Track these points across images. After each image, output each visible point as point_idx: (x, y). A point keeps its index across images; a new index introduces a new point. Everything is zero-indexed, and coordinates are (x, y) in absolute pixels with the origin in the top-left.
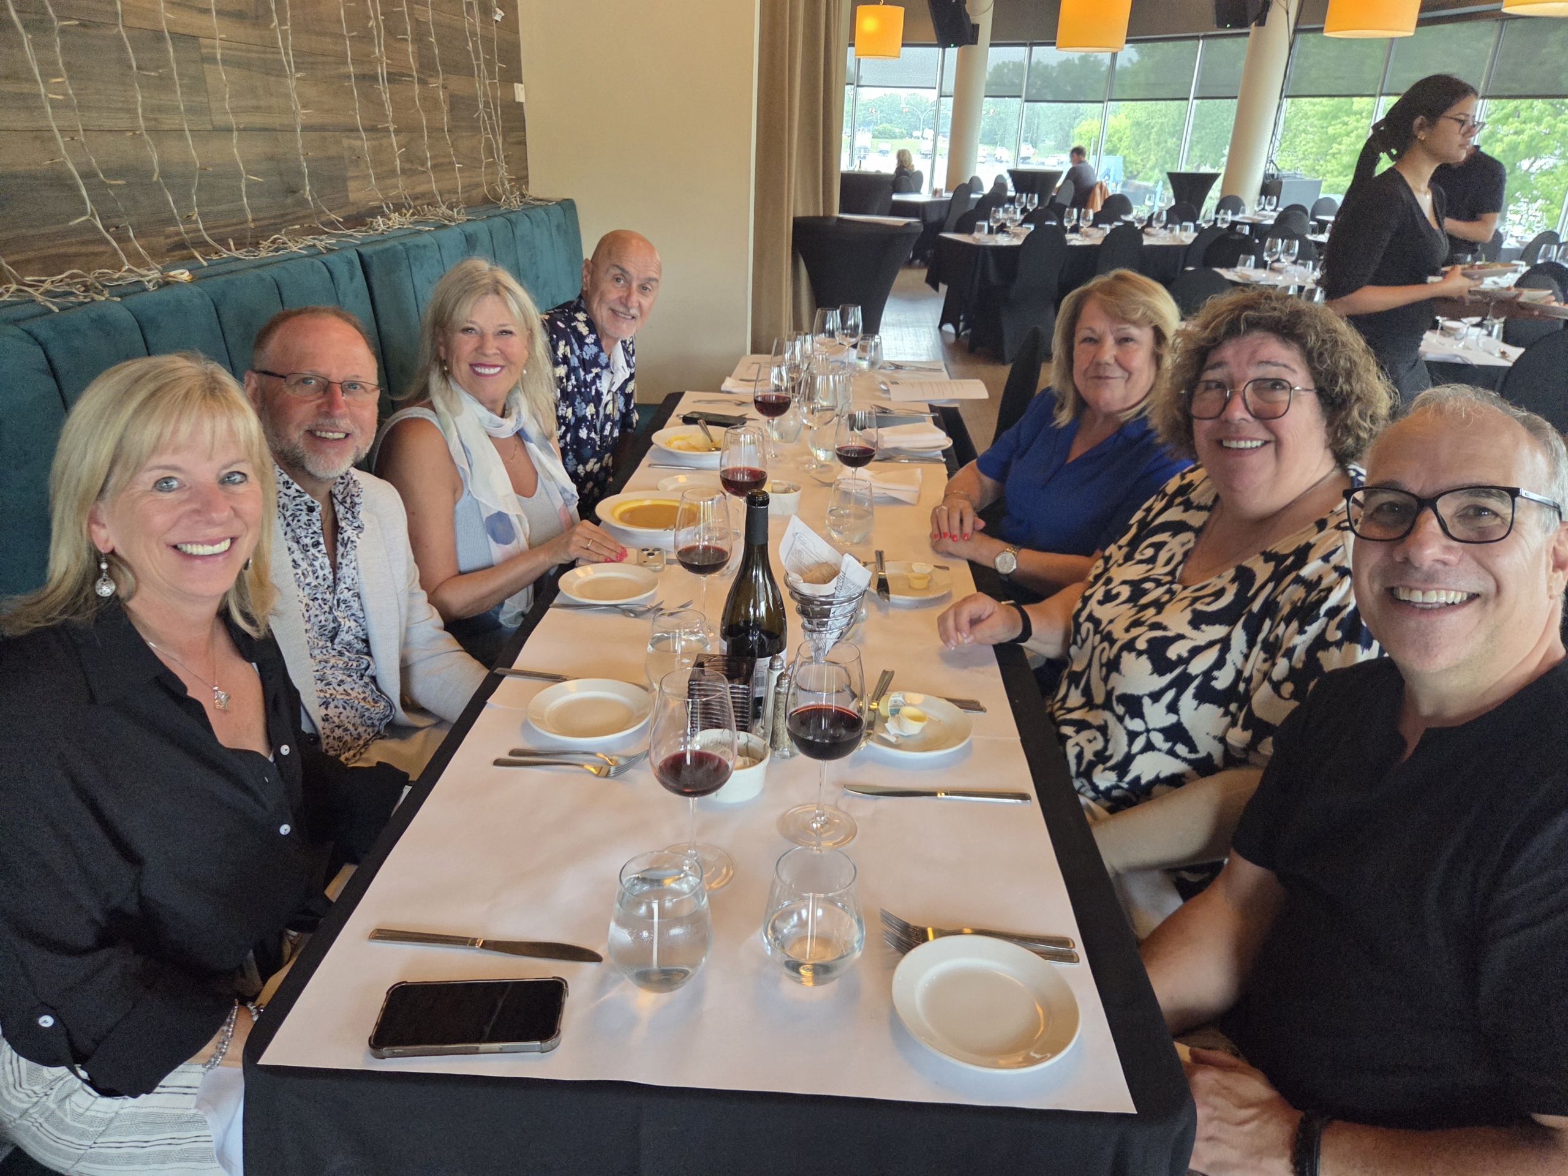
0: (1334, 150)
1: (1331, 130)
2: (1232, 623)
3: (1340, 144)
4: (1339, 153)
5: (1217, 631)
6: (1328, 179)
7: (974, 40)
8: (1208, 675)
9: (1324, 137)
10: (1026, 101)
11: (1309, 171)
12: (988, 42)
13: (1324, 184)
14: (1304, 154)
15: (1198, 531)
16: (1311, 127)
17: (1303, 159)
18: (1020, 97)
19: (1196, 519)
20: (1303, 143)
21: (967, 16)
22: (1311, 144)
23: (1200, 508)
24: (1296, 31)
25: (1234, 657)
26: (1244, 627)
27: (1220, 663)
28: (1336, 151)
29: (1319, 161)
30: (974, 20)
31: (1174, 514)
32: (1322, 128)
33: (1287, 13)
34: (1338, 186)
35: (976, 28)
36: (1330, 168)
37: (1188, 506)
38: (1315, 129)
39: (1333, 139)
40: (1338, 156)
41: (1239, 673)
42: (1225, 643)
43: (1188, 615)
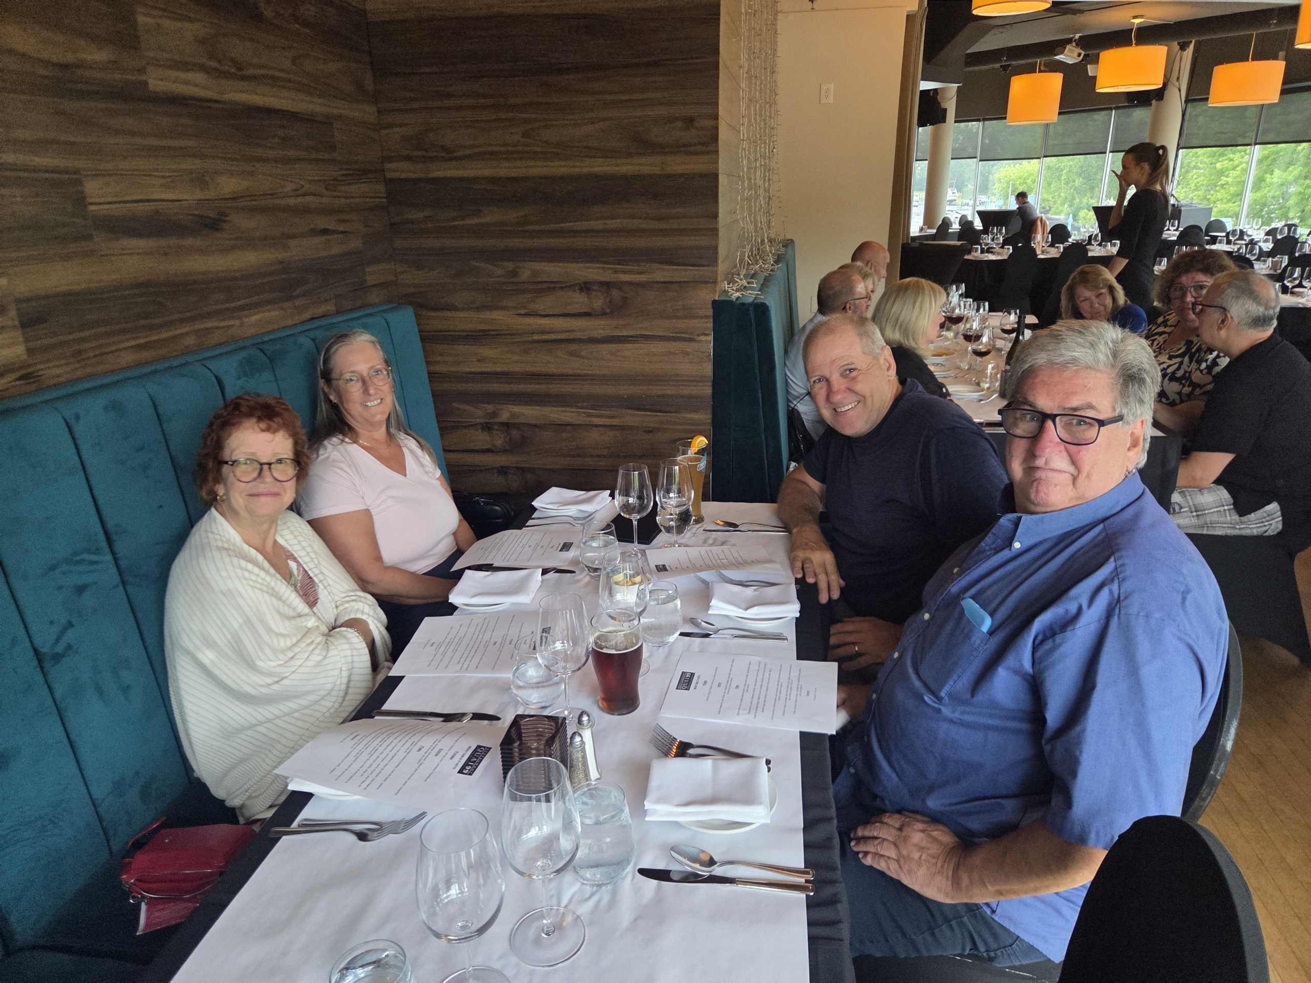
0: (1222, 182)
1: (1219, 165)
2: (1184, 357)
3: (1227, 176)
4: (1227, 184)
5: (1179, 360)
6: (1219, 206)
7: (943, 120)
8: (1174, 373)
9: (1215, 171)
10: (981, 160)
11: (1201, 200)
12: (953, 119)
13: (1215, 210)
14: (1196, 186)
15: (1169, 334)
16: (1201, 163)
17: (1195, 190)
18: (975, 158)
19: (1168, 330)
20: (1195, 177)
21: (939, 104)
22: (1202, 178)
23: (1170, 326)
24: (1187, 101)
25: (1184, 366)
26: (1189, 357)
27: (1178, 369)
28: (1224, 183)
29: (1209, 191)
30: (944, 106)
31: (1161, 329)
32: (1211, 164)
33: (1180, 90)
34: (1228, 211)
35: (945, 111)
36: (1219, 196)
37: (1166, 326)
38: (1205, 165)
39: (1222, 173)
40: (1227, 187)
41: (1186, 372)
42: (1181, 363)
43: (1167, 356)
